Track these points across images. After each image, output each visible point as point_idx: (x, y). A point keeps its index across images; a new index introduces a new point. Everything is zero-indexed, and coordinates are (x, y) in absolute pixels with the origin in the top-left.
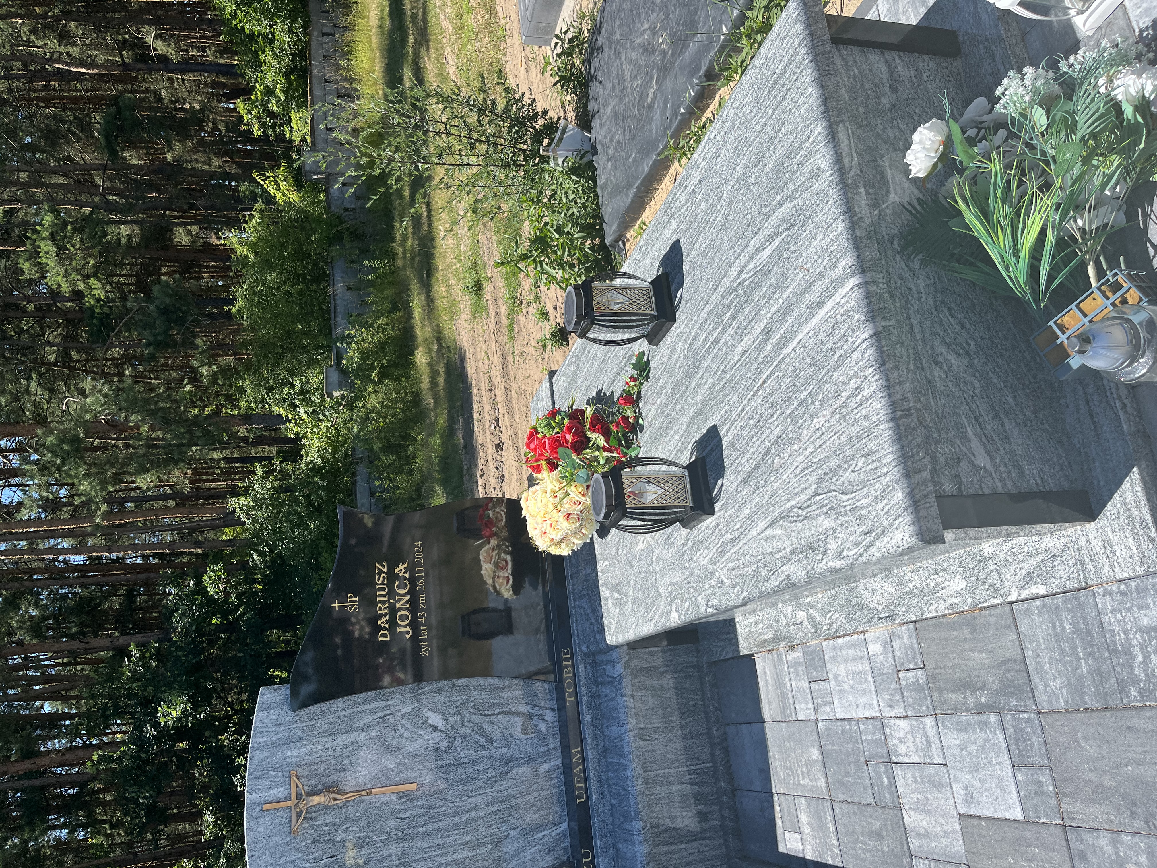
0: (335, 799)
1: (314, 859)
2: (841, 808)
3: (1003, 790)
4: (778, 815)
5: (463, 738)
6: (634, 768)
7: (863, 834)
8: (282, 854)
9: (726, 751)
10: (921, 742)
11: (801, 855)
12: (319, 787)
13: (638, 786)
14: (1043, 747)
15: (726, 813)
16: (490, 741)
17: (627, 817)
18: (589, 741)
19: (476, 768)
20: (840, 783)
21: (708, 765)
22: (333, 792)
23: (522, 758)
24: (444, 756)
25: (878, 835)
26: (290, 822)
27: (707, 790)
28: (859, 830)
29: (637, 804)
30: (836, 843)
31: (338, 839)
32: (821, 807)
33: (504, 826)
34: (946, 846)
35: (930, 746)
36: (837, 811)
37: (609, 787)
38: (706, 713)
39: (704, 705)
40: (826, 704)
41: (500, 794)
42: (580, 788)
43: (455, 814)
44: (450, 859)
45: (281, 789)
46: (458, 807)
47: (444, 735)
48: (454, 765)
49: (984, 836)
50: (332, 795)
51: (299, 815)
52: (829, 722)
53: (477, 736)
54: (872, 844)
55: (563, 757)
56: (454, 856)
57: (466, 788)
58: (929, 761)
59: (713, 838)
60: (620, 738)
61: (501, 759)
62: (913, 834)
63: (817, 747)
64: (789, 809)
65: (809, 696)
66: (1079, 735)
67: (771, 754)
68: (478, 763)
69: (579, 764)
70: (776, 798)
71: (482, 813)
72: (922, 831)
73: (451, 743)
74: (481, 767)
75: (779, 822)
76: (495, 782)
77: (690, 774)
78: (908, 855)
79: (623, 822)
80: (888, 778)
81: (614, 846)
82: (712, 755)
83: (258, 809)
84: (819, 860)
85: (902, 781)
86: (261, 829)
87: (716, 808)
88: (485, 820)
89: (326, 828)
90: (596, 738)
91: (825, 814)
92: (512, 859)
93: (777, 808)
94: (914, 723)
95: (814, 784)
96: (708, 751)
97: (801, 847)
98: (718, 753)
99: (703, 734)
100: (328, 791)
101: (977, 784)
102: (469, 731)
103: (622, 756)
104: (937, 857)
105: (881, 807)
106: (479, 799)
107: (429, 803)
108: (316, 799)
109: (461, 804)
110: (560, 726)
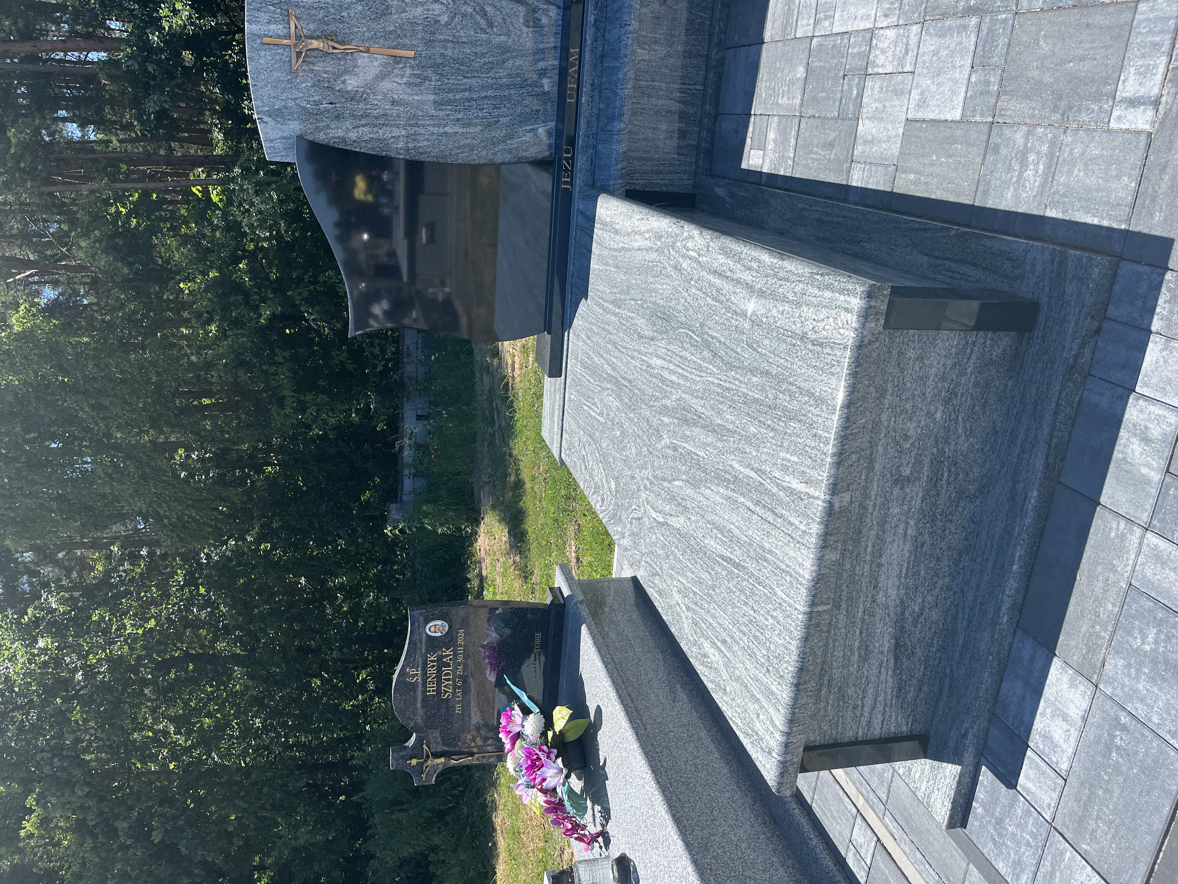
0: (334, 48)
1: (314, 101)
2: (807, 123)
3: (954, 92)
4: (749, 135)
5: (464, 16)
6: (628, 72)
7: (817, 146)
8: (284, 90)
9: (720, 76)
10: (900, 52)
11: (759, 170)
12: (318, 33)
13: (627, 90)
14: (1005, 48)
15: (704, 134)
16: (491, 25)
17: (612, 119)
18: (589, 42)
19: (474, 50)
20: (814, 99)
21: (699, 87)
22: (332, 40)
23: (521, 51)
24: (444, 30)
25: (830, 145)
26: (290, 61)
27: (691, 110)
28: (815, 142)
29: (622, 106)
30: (792, 155)
31: (337, 88)
32: (789, 124)
33: (496, 112)
34: (885, 150)
35: (907, 54)
36: (802, 126)
37: (600, 92)
38: (711, 35)
39: (711, 26)
40: (827, 18)
41: (494, 81)
42: (571, 89)
43: (450, 91)
44: (441, 130)
45: (281, 27)
46: (453, 84)
47: (444, 9)
48: (452, 42)
49: (920, 138)
50: (330, 43)
51: (299, 54)
52: (824, 38)
53: (478, 18)
54: (823, 153)
55: (561, 59)
56: (446, 129)
57: (462, 68)
58: (900, 70)
59: (686, 155)
60: (619, 40)
61: (499, 46)
62: (861, 141)
63: (804, 64)
64: (761, 128)
65: (814, 11)
66: (1042, 33)
67: (760, 76)
68: (476, 46)
69: (575, 65)
70: (752, 119)
71: (475, 96)
72: (870, 137)
73: (452, 18)
74: (478, 50)
75: (748, 141)
76: (492, 68)
77: (680, 92)
78: (849, 160)
79: (606, 124)
80: (858, 90)
81: (594, 147)
82: (706, 78)
83: (258, 41)
84: (773, 172)
85: (869, 92)
86: (262, 61)
87: (696, 129)
88: (478, 102)
89: (326, 75)
90: (596, 41)
91: (791, 130)
92: (499, 144)
93: (751, 129)
94: (902, 32)
95: (790, 102)
96: (702, 73)
97: (761, 162)
98: (711, 76)
99: (701, 56)
100: (326, 38)
101: (933, 88)
102: (470, 10)
103: (616, 59)
104: (873, 160)
105: (842, 119)
106: (474, 81)
107: (425, 74)
108: (315, 44)
109: (456, 82)
110: (563, 26)
